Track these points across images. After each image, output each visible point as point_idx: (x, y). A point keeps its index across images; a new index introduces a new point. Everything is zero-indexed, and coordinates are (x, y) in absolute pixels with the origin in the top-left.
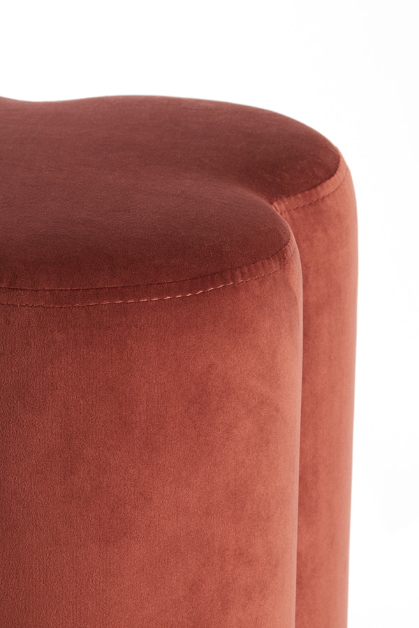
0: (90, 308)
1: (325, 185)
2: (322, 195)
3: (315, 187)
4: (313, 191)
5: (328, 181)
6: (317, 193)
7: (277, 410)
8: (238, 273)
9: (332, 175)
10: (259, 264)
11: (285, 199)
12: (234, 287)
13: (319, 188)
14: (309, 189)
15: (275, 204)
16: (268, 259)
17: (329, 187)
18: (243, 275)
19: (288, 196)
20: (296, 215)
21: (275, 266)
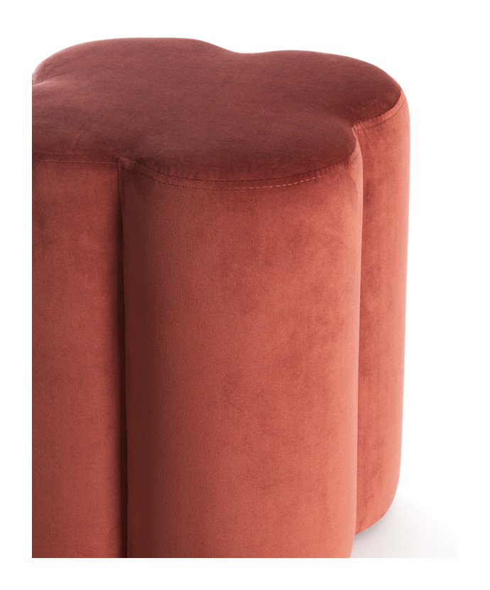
0: (236, 192)
1: (386, 114)
2: (384, 119)
3: (380, 115)
4: (379, 117)
5: (389, 112)
6: (381, 119)
7: (342, 243)
8: (318, 173)
9: (392, 107)
10: (331, 167)
11: (361, 122)
12: (315, 180)
13: (382, 116)
14: (376, 117)
15: (355, 126)
16: (337, 164)
17: (390, 114)
18: (321, 174)
19: (363, 121)
20: (367, 131)
21: (341, 167)
